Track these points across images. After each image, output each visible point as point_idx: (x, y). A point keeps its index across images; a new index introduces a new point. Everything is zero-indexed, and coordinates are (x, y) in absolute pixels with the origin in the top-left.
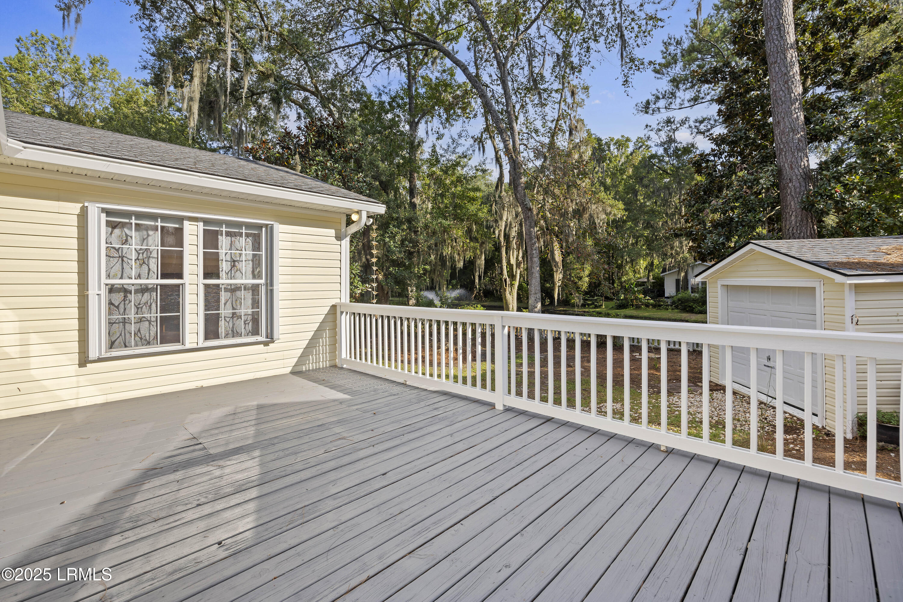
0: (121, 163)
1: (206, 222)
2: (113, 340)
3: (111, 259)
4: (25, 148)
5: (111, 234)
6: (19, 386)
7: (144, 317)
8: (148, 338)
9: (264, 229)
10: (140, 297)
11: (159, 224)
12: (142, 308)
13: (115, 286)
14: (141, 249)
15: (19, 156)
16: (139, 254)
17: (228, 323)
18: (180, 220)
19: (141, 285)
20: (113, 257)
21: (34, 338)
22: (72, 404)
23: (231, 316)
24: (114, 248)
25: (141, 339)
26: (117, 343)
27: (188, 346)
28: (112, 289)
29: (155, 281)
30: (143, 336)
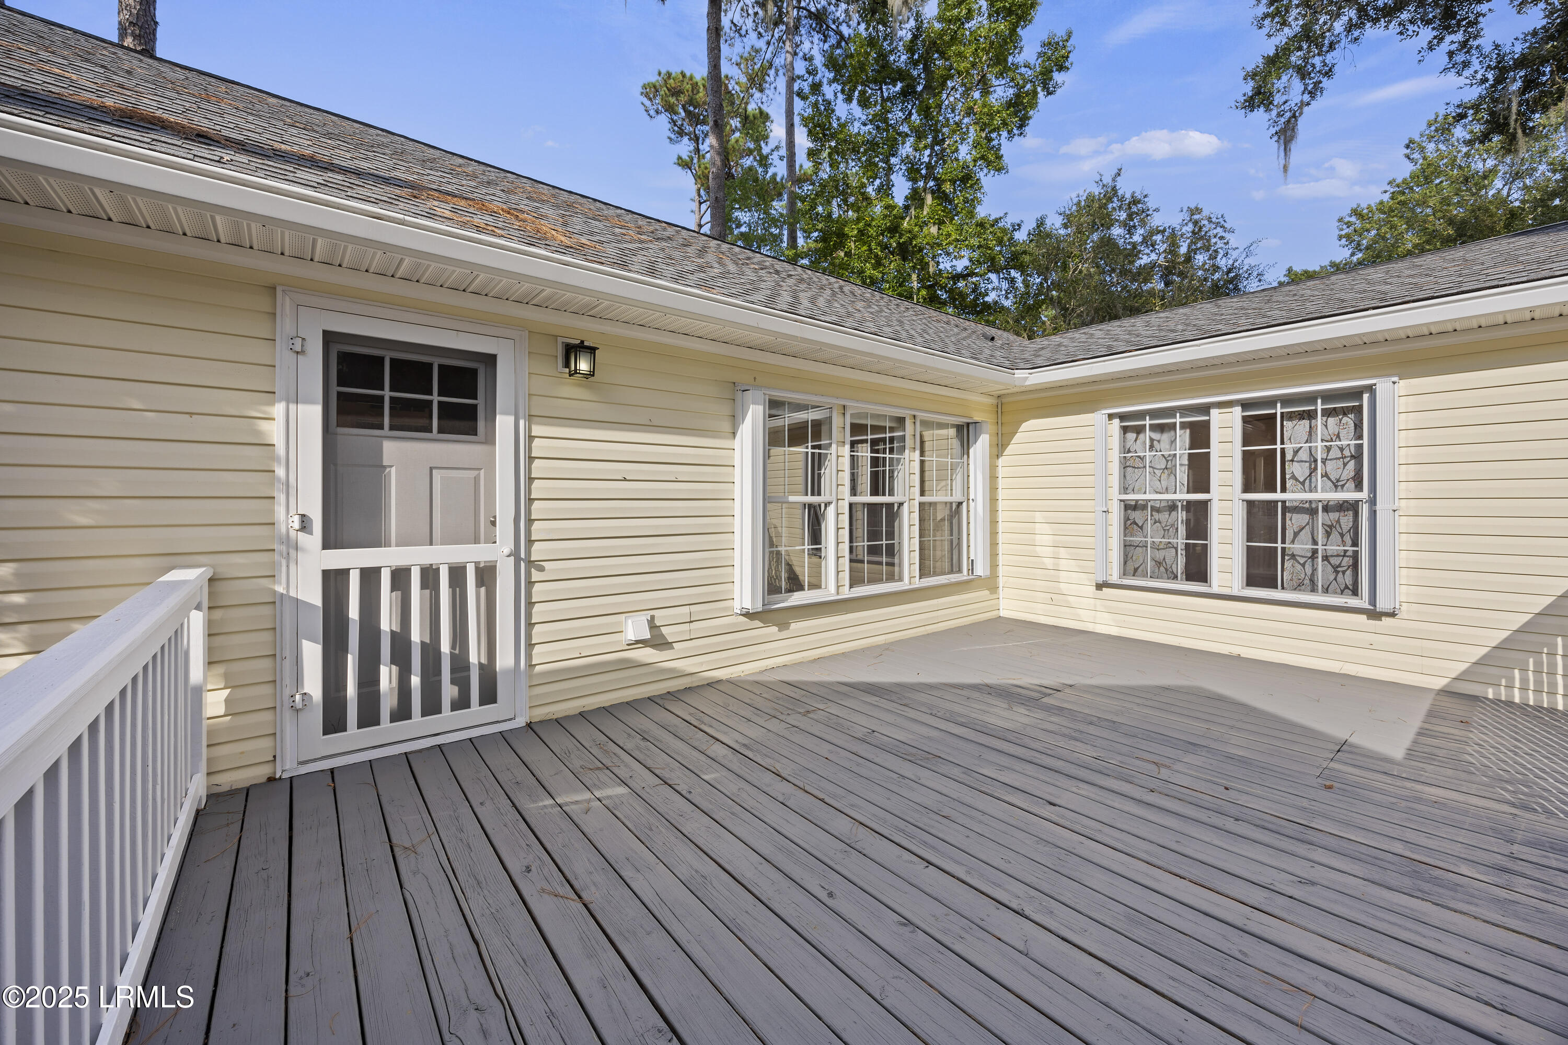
0: (1104, 361)
1: (1246, 405)
2: (1136, 566)
3: (1136, 470)
4: (1031, 374)
5: (1136, 440)
6: (1052, 595)
7: (1170, 543)
8: (1175, 572)
9: (1366, 396)
10: (1167, 516)
11: (1178, 420)
12: (1168, 530)
13: (1140, 502)
14: (1170, 455)
15: (1027, 383)
16: (1167, 461)
17: (1303, 565)
18: (1205, 409)
19: (1168, 501)
20: (1138, 468)
21: (1063, 552)
22: (1089, 627)
23: (1309, 555)
24: (1139, 457)
25: (1166, 570)
26: (1140, 569)
27: (1215, 589)
28: (1129, 507)
29: (1185, 496)
30: (1169, 566)
